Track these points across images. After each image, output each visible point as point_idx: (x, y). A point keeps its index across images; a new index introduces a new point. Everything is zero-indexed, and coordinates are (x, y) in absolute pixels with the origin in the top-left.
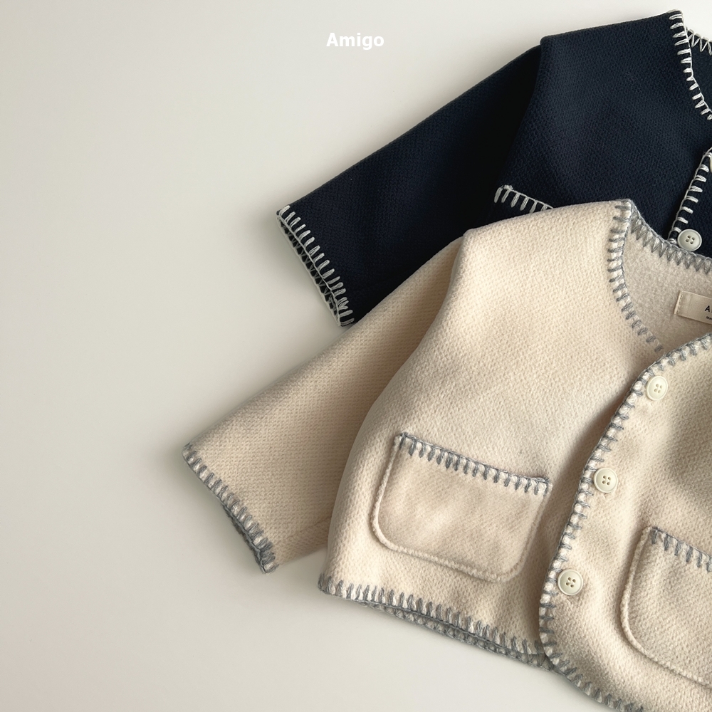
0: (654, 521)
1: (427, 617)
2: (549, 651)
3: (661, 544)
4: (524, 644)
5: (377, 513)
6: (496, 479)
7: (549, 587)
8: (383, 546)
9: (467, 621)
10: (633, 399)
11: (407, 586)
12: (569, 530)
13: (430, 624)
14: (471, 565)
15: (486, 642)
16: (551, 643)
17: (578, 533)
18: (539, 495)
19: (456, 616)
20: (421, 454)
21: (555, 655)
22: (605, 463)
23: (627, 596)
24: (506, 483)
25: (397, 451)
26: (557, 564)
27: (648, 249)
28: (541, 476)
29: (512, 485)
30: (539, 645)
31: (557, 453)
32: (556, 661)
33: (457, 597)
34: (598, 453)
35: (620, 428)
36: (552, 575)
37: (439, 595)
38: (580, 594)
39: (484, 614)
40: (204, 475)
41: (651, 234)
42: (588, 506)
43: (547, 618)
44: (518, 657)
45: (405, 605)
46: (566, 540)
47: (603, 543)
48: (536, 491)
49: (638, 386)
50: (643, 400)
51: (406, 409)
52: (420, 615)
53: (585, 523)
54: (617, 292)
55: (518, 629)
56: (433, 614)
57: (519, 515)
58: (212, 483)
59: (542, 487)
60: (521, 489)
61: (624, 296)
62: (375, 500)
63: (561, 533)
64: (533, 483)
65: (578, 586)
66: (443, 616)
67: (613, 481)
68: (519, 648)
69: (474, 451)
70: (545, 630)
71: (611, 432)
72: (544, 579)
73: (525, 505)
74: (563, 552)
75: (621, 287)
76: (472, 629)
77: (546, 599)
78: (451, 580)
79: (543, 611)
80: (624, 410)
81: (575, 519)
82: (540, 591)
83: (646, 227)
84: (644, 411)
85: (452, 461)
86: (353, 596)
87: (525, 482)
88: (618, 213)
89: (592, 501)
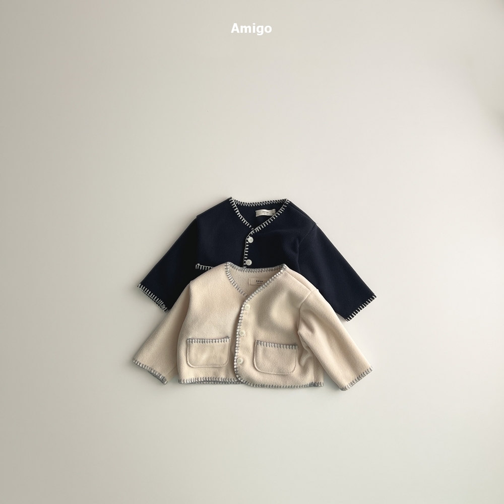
0: (257, 339)
1: (209, 381)
2: (239, 379)
3: (259, 344)
4: (234, 379)
5: (188, 360)
6: (215, 342)
7: (235, 364)
8: (192, 367)
9: (219, 379)
10: (242, 312)
11: (201, 375)
12: (236, 348)
13: (210, 383)
14: (216, 365)
15: (225, 382)
16: (239, 377)
17: (239, 348)
18: (228, 342)
19: (216, 378)
20: (195, 342)
21: (241, 379)
22: (241, 329)
23: (255, 359)
24: (218, 342)
25: (189, 343)
26: (236, 358)
27: (238, 271)
28: (227, 337)
29: (220, 342)
30: (237, 378)
31: (229, 330)
32: (242, 381)
33: (215, 373)
34: (238, 327)
35: (241, 320)
36: (235, 360)
37: (210, 375)
38: (243, 363)
39: (222, 376)
40: (141, 366)
41: (237, 267)
42: (240, 341)
43: (237, 371)
44: (233, 383)
45: (202, 380)
46: (236, 351)
47: (246, 349)
48: (226, 341)
49: (242, 308)
50: (245, 311)
51: (188, 333)
52: (207, 381)
53: (240, 345)
54: (233, 284)
55: (231, 376)
56: (210, 380)
57: (224, 348)
58: (144, 367)
59: (228, 340)
60: (223, 342)
61: (235, 285)
62: (187, 357)
63: (235, 350)
64: (225, 340)
65: (242, 361)
66: (212, 380)
67: (244, 333)
68: (233, 381)
69: (208, 337)
70: (237, 374)
71: (240, 321)
72: (234, 362)
73: (225, 345)
74: (236, 354)
75: (234, 283)
76: (220, 380)
77: (235, 367)
78: (212, 370)
79: (235, 370)
80: (241, 315)
81: (237, 345)
82: (234, 365)
83: (235, 266)
84: (246, 313)
85: (203, 341)
86: (188, 382)
87: (223, 340)
88: (226, 267)
89: (240, 339)
